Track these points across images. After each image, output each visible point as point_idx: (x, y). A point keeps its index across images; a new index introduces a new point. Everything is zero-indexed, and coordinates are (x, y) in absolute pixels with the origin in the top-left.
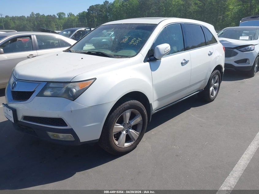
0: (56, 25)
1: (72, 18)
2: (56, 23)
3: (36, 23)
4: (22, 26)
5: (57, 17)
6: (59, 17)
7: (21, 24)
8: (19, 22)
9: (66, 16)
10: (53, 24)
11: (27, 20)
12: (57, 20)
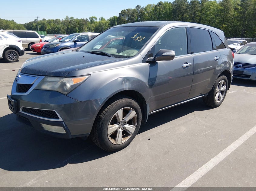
0: (87, 28)
1: (103, 22)
2: (88, 27)
3: (69, 26)
4: (57, 28)
5: (90, 21)
6: (91, 21)
7: (56, 26)
8: (54, 25)
9: (98, 20)
10: (85, 27)
11: (62, 23)
12: (89, 24)
